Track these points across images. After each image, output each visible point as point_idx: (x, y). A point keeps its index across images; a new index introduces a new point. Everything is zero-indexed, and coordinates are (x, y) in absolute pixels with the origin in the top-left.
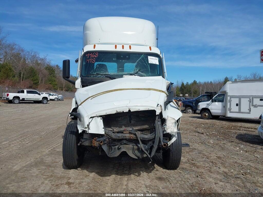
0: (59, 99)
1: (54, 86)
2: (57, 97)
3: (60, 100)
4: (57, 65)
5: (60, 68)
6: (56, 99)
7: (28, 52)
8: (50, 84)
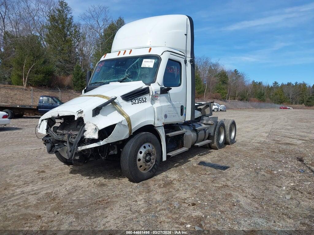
0: (220, 110)
1: (222, 95)
2: (217, 108)
3: (222, 111)
4: (236, 70)
5: (238, 73)
6: (216, 110)
7: (200, 59)
8: (218, 92)
